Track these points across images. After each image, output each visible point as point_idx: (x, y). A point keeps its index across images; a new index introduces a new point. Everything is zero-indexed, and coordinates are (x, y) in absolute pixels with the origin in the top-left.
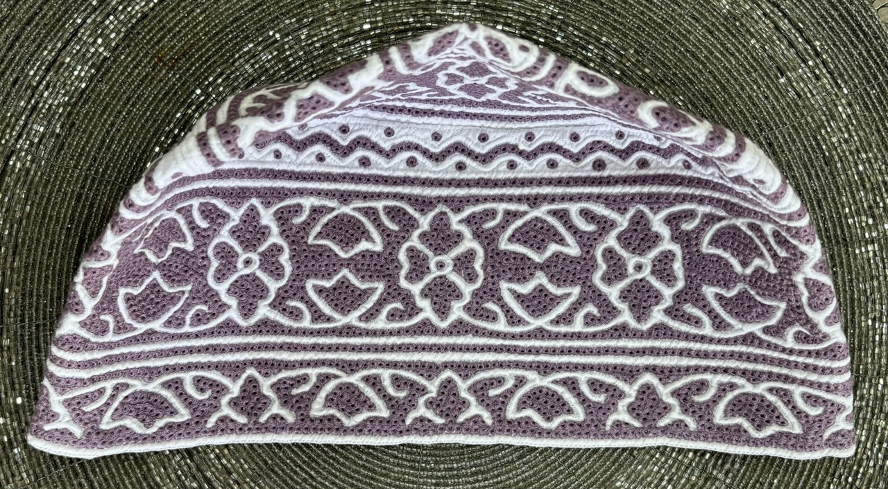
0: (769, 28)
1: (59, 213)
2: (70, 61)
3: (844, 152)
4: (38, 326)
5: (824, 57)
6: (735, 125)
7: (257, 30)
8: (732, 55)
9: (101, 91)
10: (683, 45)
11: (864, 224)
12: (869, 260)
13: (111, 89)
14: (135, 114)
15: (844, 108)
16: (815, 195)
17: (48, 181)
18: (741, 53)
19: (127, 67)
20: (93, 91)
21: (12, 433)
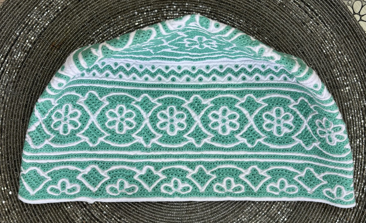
0: (297, 7)
1: (18, 114)
2: (16, 51)
3: (332, 52)
4: (15, 161)
5: (319, 15)
6: (288, 46)
7: (92, 30)
8: (284, 19)
9: (30, 61)
10: (264, 17)
11: (343, 79)
12: (347, 93)
13: (34, 60)
14: (46, 69)
15: (330, 35)
16: (323, 70)
17: (12, 101)
18: (287, 18)
19: (40, 51)
20: (27, 62)
21: (9, 207)
